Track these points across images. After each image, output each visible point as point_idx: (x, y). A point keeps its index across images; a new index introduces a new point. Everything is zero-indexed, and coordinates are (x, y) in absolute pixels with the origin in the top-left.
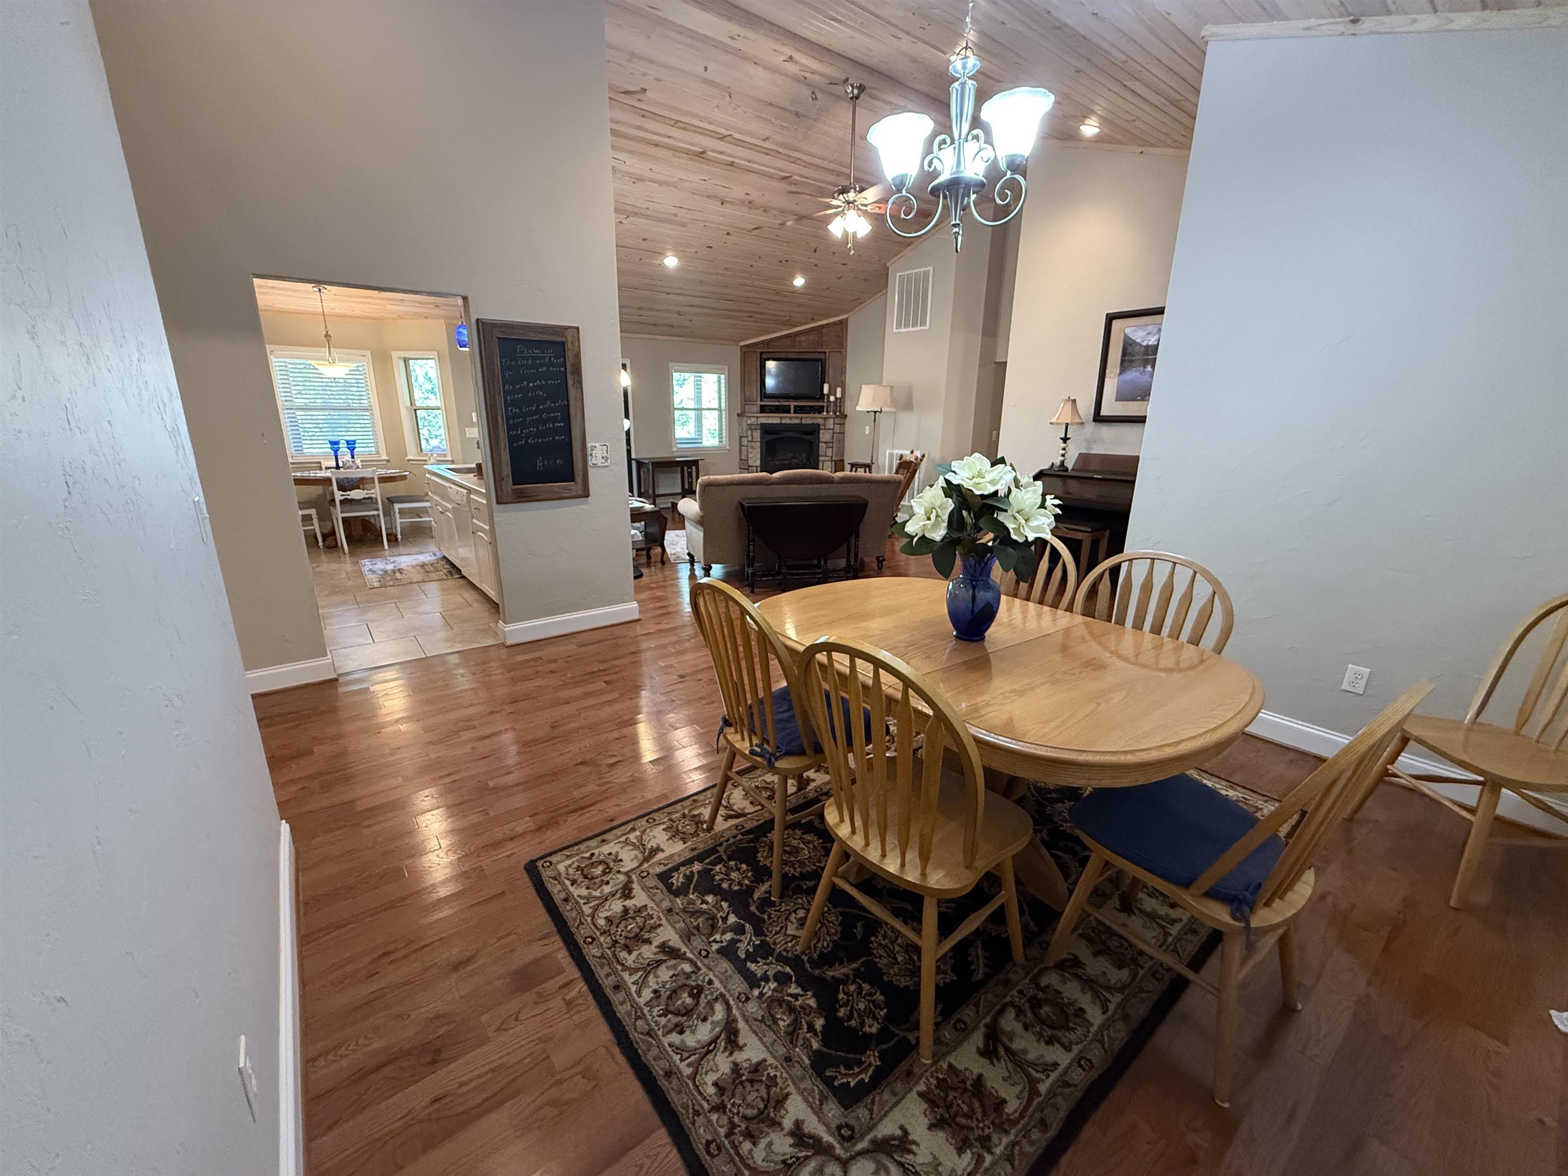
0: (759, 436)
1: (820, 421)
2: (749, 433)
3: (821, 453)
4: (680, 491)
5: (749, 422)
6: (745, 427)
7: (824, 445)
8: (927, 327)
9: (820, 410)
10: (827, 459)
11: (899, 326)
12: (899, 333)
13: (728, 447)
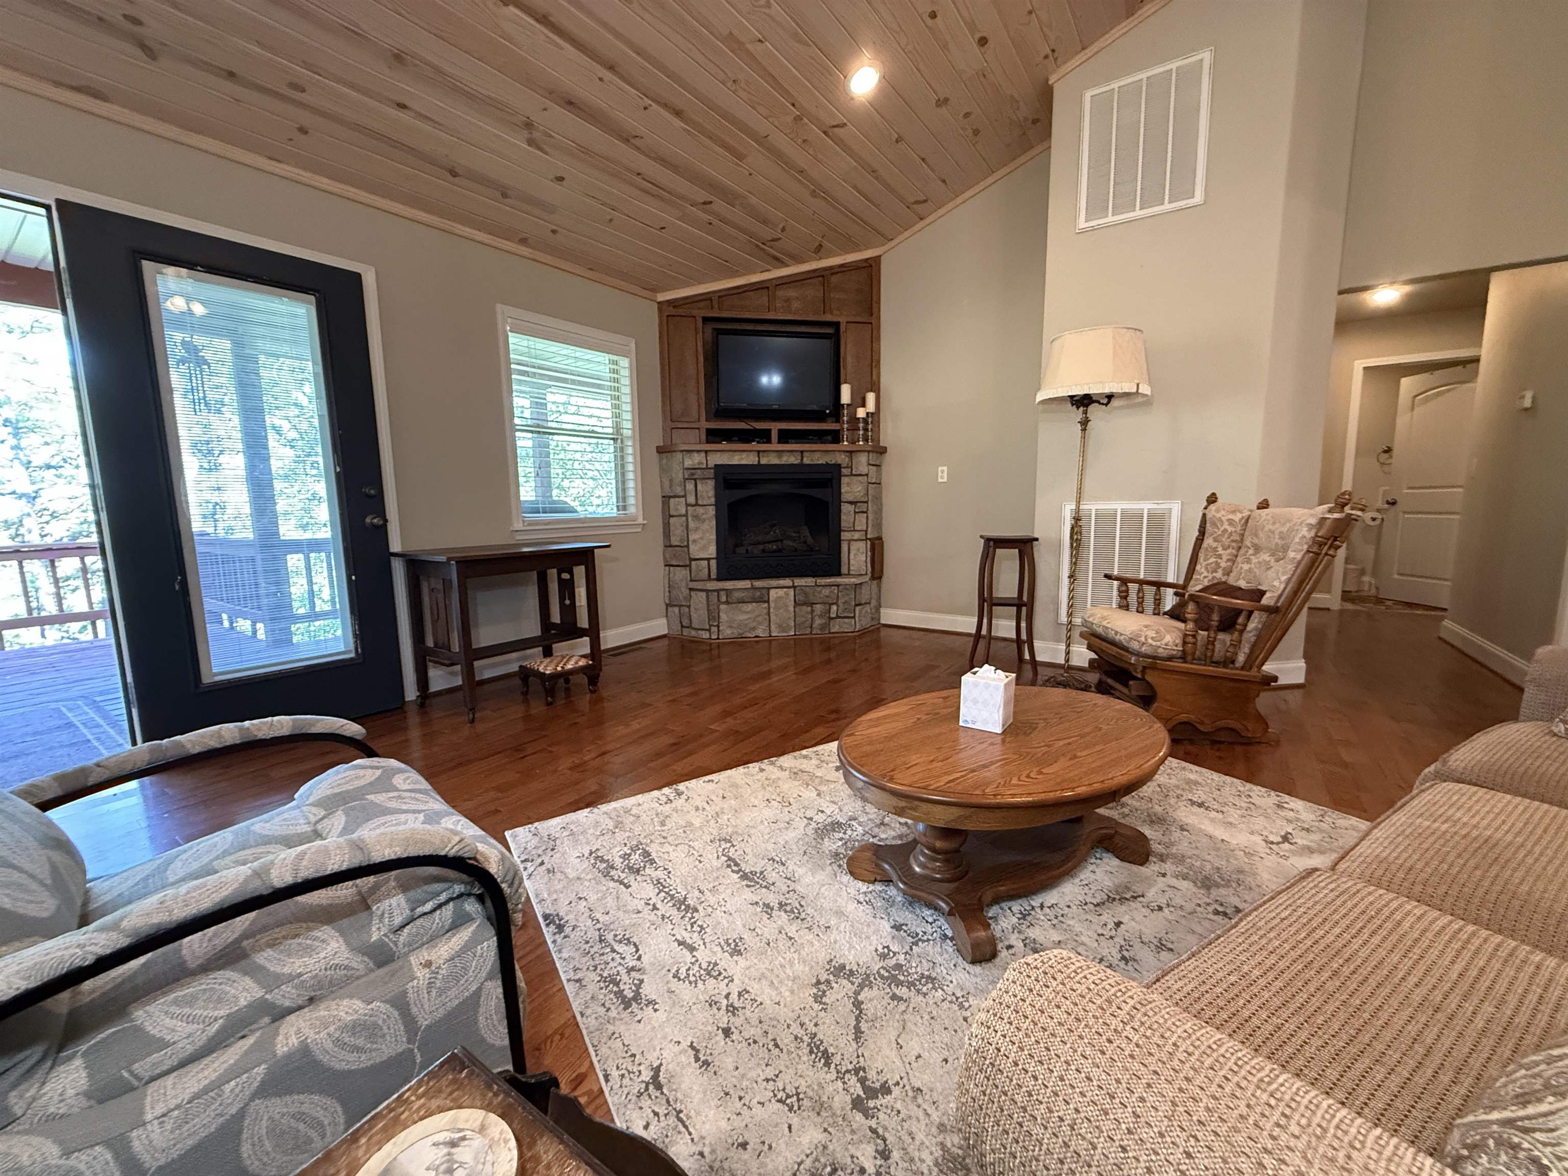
0: (712, 493)
1: (842, 459)
2: (690, 486)
3: (843, 524)
4: (532, 628)
5: (688, 463)
6: (679, 476)
7: (851, 508)
8: (1198, 198)
9: (835, 437)
10: (857, 536)
11: (1096, 207)
12: (1093, 229)
13: (640, 520)
